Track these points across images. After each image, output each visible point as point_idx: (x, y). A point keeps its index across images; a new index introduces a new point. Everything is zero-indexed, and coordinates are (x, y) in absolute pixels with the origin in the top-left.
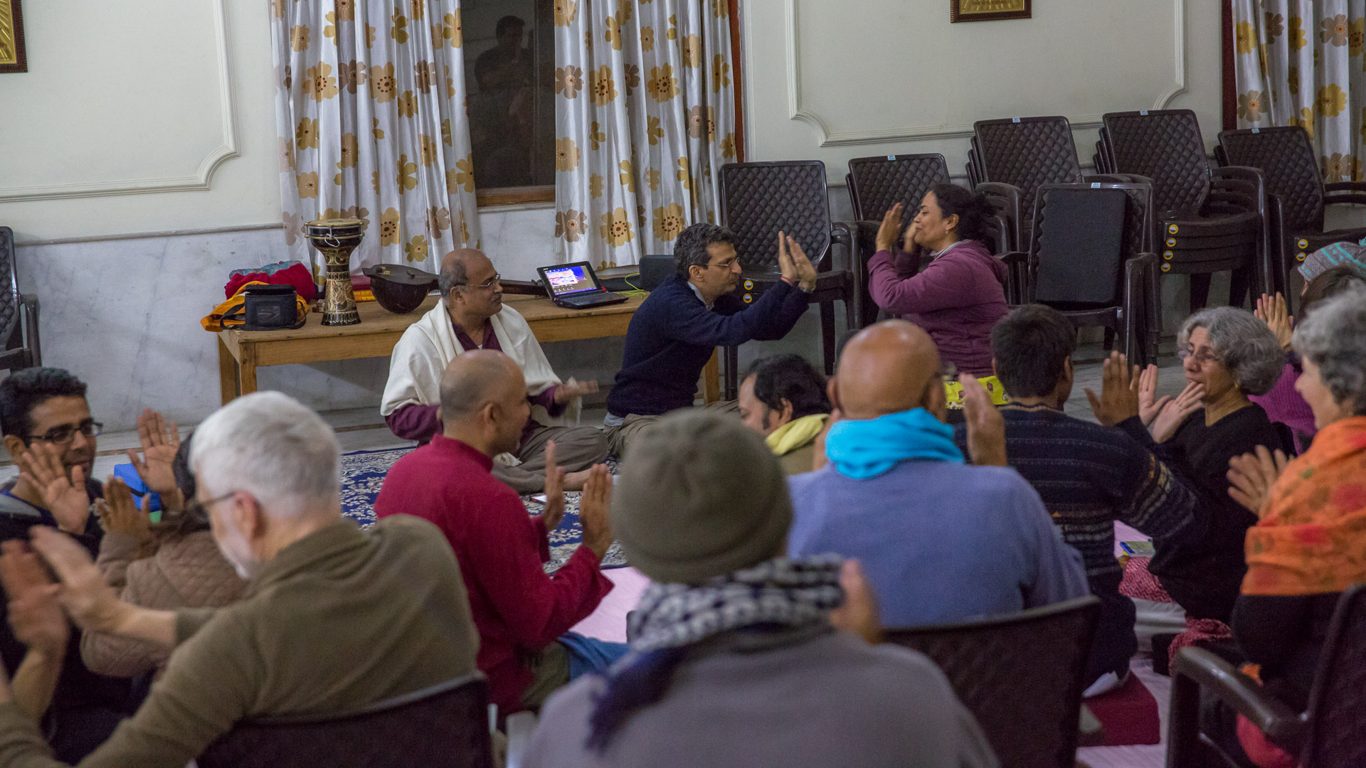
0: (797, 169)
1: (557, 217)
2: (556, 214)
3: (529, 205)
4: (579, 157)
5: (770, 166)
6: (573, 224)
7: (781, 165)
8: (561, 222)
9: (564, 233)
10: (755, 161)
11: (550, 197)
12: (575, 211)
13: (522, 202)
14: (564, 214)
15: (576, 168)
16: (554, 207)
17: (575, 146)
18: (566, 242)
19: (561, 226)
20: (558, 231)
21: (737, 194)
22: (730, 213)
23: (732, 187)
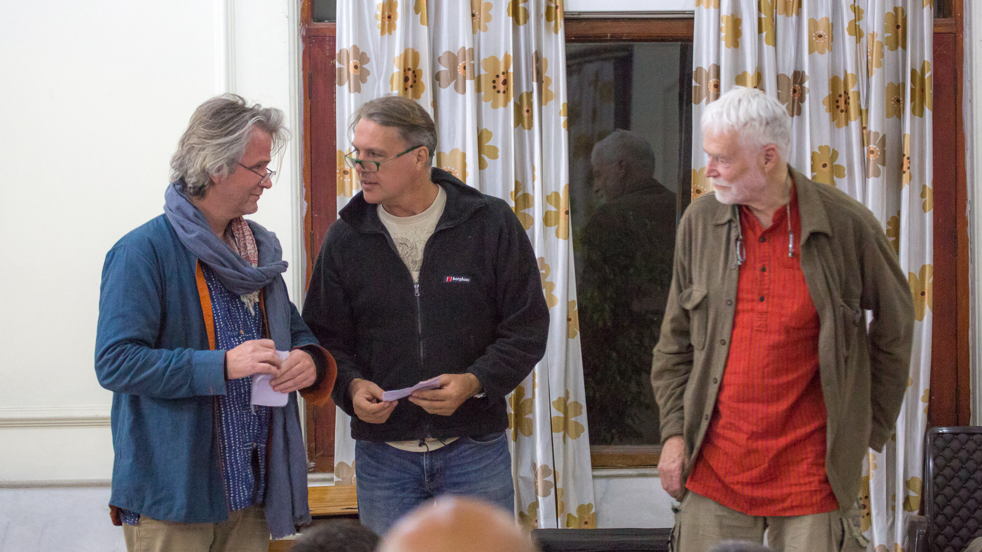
21: (947, 471)
22: (935, 498)
23: (940, 460)
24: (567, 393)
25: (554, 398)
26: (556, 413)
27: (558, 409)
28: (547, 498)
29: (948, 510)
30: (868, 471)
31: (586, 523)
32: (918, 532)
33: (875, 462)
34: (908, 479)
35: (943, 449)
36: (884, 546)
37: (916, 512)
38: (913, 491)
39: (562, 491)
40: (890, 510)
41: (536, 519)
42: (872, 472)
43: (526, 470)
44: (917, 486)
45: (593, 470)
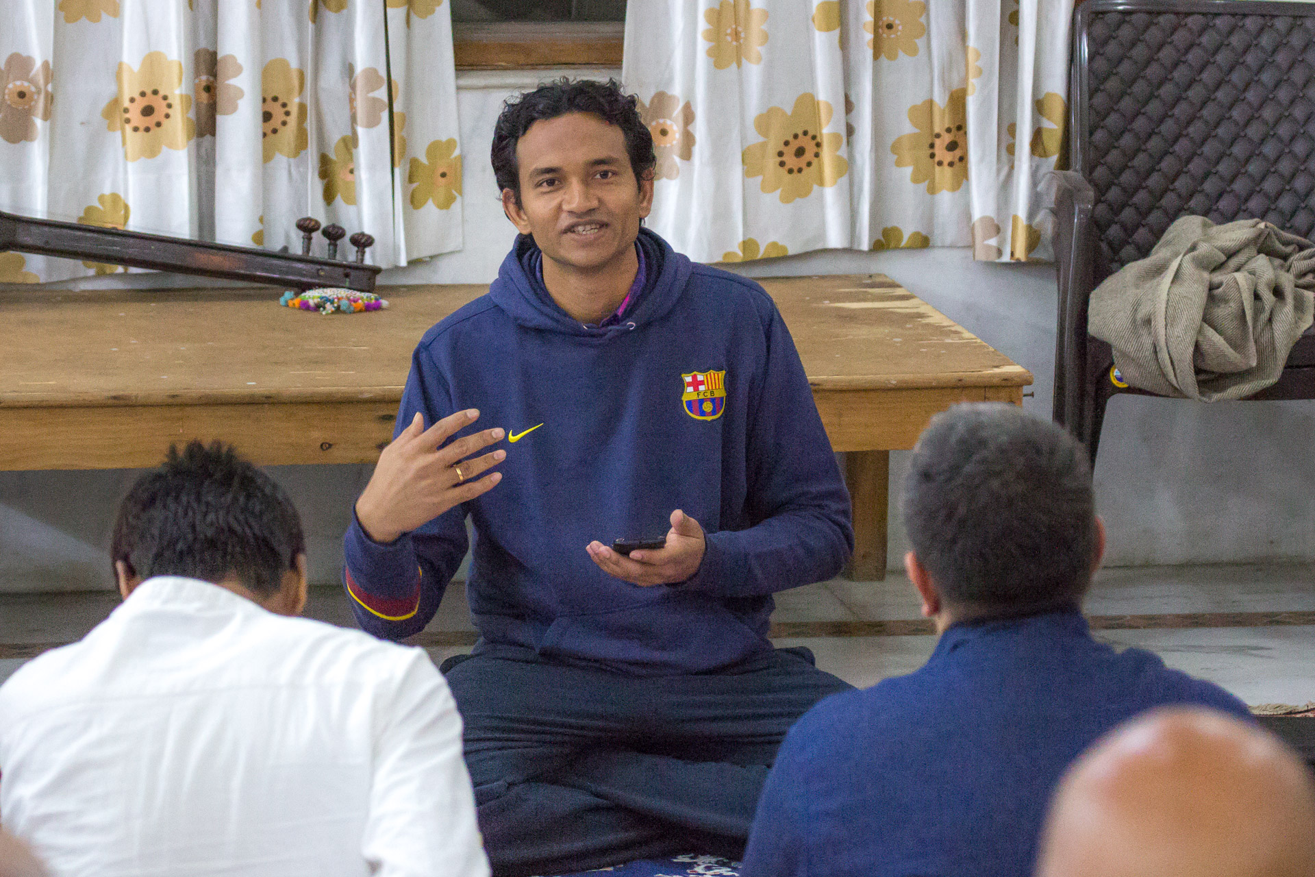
0: (1281, 24)
6: (664, 132)
11: (607, 57)
12: (671, 98)
13: (534, 66)
21: (1112, 84)
22: (1091, 134)
23: (1101, 64)
28: (374, 131)
29: (1113, 157)
30: (965, 80)
31: (443, 175)
32: (1077, 208)
33: (979, 63)
34: (1041, 97)
35: (1105, 42)
36: (992, 219)
37: (1054, 159)
38: (1049, 119)
39: (403, 117)
40: (1004, 152)
41: (351, 167)
42: (974, 83)
43: (331, 77)
44: (1057, 110)
45: (457, 77)
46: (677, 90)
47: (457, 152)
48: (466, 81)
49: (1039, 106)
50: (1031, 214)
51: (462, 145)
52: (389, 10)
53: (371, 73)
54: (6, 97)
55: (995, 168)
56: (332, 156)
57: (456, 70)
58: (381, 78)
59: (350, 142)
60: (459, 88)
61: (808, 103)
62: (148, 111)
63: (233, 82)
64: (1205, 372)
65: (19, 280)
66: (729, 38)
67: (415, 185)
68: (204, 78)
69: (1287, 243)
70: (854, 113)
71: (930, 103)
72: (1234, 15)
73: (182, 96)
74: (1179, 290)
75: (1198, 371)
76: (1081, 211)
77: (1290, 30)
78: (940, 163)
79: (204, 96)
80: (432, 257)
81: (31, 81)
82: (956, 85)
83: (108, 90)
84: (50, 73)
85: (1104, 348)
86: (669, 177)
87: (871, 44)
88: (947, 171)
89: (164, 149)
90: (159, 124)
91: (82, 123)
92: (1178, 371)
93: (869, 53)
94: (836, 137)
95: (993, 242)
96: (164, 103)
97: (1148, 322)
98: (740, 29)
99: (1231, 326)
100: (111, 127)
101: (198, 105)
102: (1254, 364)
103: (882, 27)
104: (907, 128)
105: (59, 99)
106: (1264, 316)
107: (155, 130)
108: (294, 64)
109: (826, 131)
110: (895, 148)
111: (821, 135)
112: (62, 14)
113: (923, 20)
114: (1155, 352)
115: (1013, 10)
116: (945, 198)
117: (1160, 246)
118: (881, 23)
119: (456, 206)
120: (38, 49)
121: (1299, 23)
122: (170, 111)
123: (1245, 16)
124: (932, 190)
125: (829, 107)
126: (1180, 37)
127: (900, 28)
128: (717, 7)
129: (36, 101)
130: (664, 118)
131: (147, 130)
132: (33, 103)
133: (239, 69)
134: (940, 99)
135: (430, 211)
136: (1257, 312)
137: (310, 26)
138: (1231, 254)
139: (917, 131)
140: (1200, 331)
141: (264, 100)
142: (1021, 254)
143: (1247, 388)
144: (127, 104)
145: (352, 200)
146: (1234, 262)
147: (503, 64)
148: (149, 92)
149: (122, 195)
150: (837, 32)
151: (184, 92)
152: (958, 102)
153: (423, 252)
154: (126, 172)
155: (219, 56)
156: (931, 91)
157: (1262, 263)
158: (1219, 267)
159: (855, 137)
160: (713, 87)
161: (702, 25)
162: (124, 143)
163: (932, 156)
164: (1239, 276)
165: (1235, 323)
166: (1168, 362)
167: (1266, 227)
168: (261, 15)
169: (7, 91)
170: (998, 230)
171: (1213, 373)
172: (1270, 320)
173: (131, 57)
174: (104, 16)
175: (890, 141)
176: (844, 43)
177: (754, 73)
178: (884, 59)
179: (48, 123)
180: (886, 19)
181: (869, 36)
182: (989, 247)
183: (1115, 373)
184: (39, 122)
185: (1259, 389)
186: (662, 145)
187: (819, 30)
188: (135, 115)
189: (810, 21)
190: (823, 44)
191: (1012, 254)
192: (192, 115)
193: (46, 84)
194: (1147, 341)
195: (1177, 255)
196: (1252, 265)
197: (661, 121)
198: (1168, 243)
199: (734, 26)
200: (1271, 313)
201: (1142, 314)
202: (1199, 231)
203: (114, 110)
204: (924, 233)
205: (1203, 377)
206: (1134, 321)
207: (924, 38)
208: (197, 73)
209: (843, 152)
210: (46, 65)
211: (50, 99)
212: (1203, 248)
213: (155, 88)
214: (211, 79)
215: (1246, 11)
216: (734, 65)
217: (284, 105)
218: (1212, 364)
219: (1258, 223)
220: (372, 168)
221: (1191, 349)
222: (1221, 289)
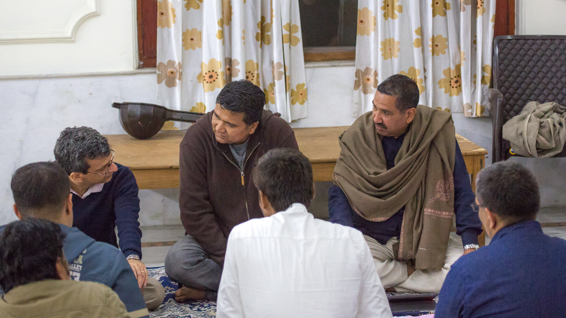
0: (557, 42)
1: (356, 73)
2: (355, 71)
3: (333, 62)
4: (375, 24)
5: (534, 39)
6: (368, 80)
7: (544, 38)
8: (359, 78)
9: (361, 87)
10: (523, 34)
11: (351, 57)
12: (371, 69)
13: (328, 60)
14: (362, 72)
15: (372, 34)
16: (354, 65)
17: (373, 15)
18: (362, 94)
19: (359, 81)
20: (357, 85)
21: (506, 62)
22: (500, 77)
23: (502, 55)
24: (291, 20)
25: (284, 23)
26: (285, 32)
27: (286, 30)
28: (280, 81)
29: (507, 84)
30: (460, 61)
31: (301, 94)
32: (498, 100)
33: (464, 56)
34: (484, 66)
35: (503, 49)
36: (469, 104)
37: (488, 85)
38: (486, 73)
39: (289, 77)
40: (473, 83)
41: (273, 92)
42: (463, 62)
43: (266, 65)
44: (489, 70)
45: (305, 64)
46: (372, 67)
47: (305, 87)
48: (307, 65)
49: (483, 69)
50: (482, 102)
51: (307, 86)
52: (284, 44)
53: (279, 64)
54: (167, 73)
55: (470, 88)
56: (267, 89)
57: (305, 62)
58: (282, 65)
59: (273, 85)
60: (305, 68)
61: (412, 69)
62: (211, 77)
63: (237, 67)
64: (539, 149)
65: (172, 129)
66: (388, 50)
67: (293, 98)
68: (228, 66)
69: (562, 109)
70: (426, 72)
71: (450, 69)
72: (542, 40)
73: (221, 72)
74: (531, 124)
75: (537, 149)
76: (499, 101)
77: (559, 44)
78: (453, 87)
79: (228, 72)
80: (299, 120)
81: (175, 68)
82: (457, 63)
83: (198, 71)
84: (180, 66)
85: (508, 143)
86: (371, 93)
87: (431, 51)
88: (455, 89)
89: (216, 88)
90: (214, 81)
91: (191, 81)
92: (531, 149)
93: (431, 54)
94: (421, 80)
95: (470, 111)
96: (216, 74)
97: (521, 134)
98: (391, 47)
99: (547, 135)
100: (199, 82)
101: (226, 75)
102: (554, 146)
103: (435, 46)
104: (443, 77)
105: (184, 74)
106: (557, 132)
107: (213, 83)
108: (255, 61)
109: (418, 78)
110: (439, 83)
111: (417, 79)
112: (184, 48)
113: (447, 43)
114: (524, 143)
115: (475, 39)
116: (455, 98)
117: (524, 111)
118: (434, 45)
119: (305, 104)
120: (177, 58)
121: (562, 41)
122: (218, 77)
123: (546, 40)
124: (451, 95)
125: (419, 71)
126: (526, 47)
127: (440, 46)
128: (384, 41)
129: (177, 74)
130: (368, 75)
131: (211, 82)
132: (175, 75)
133: (238, 63)
134: (453, 67)
135: (297, 105)
136: (555, 131)
137: (260, 50)
138: (546, 113)
139: (445, 77)
140: (538, 137)
141: (246, 73)
142: (479, 114)
143: (552, 154)
144: (204, 75)
145: (274, 102)
146: (546, 115)
147: (319, 60)
148: (211, 71)
149: (203, 102)
150: (421, 48)
151: (222, 71)
152: (458, 68)
153: (296, 118)
154: (204, 96)
155: (232, 59)
156: (450, 65)
157: (555, 115)
158: (542, 117)
159: (427, 79)
160: (383, 66)
161: (380, 46)
162: (204, 87)
163: (451, 85)
164: (548, 119)
165: (548, 134)
166: (528, 146)
167: (556, 104)
168: (245, 47)
169: (167, 72)
170: (471, 107)
171: (542, 149)
172: (559, 133)
173: (205, 60)
174: (197, 48)
175: (437, 81)
176: (423, 51)
177: (396, 61)
178: (435, 56)
179: (180, 81)
180: (436, 43)
181: (431, 49)
182: (468, 113)
183: (511, 150)
184: (177, 81)
185: (556, 154)
186: (368, 83)
187: (416, 47)
188: (207, 78)
189: (412, 44)
190: (416, 51)
191: (476, 114)
192: (224, 77)
193: (180, 69)
194: (521, 140)
195: (529, 114)
196: (552, 116)
197: (367, 76)
198: (525, 110)
199: (389, 47)
200: (559, 131)
201: (519, 132)
202: (535, 106)
203: (200, 77)
204: (448, 109)
205: (539, 150)
206: (517, 134)
207: (447, 49)
208: (226, 65)
209: (423, 84)
210: (179, 63)
211: (181, 74)
212: (537, 111)
213: (213, 69)
214: (230, 66)
215: (545, 38)
216: (390, 58)
217: (252, 74)
218: (542, 147)
219: (553, 103)
220: (280, 92)
221: (535, 142)
222: (543, 124)
